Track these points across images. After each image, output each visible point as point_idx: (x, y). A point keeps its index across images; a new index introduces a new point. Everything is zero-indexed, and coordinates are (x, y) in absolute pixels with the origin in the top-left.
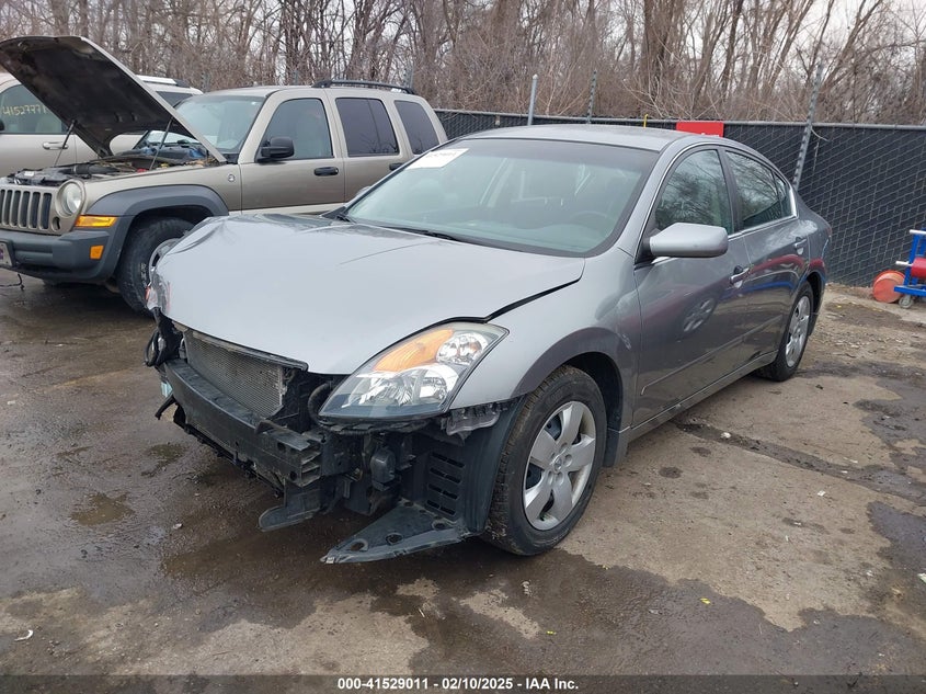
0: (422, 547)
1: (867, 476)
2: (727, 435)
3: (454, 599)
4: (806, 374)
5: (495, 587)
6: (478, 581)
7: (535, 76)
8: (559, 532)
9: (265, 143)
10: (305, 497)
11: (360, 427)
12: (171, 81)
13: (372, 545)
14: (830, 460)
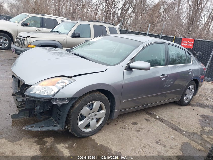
0: (47, 130)
1: (190, 135)
2: (158, 117)
3: (55, 144)
4: (192, 105)
5: (67, 143)
6: (64, 141)
7: (150, 24)
8: (91, 133)
9: (74, 33)
10: (25, 113)
11: (32, 98)
12: (66, 18)
13: (36, 127)
14: (182, 129)
